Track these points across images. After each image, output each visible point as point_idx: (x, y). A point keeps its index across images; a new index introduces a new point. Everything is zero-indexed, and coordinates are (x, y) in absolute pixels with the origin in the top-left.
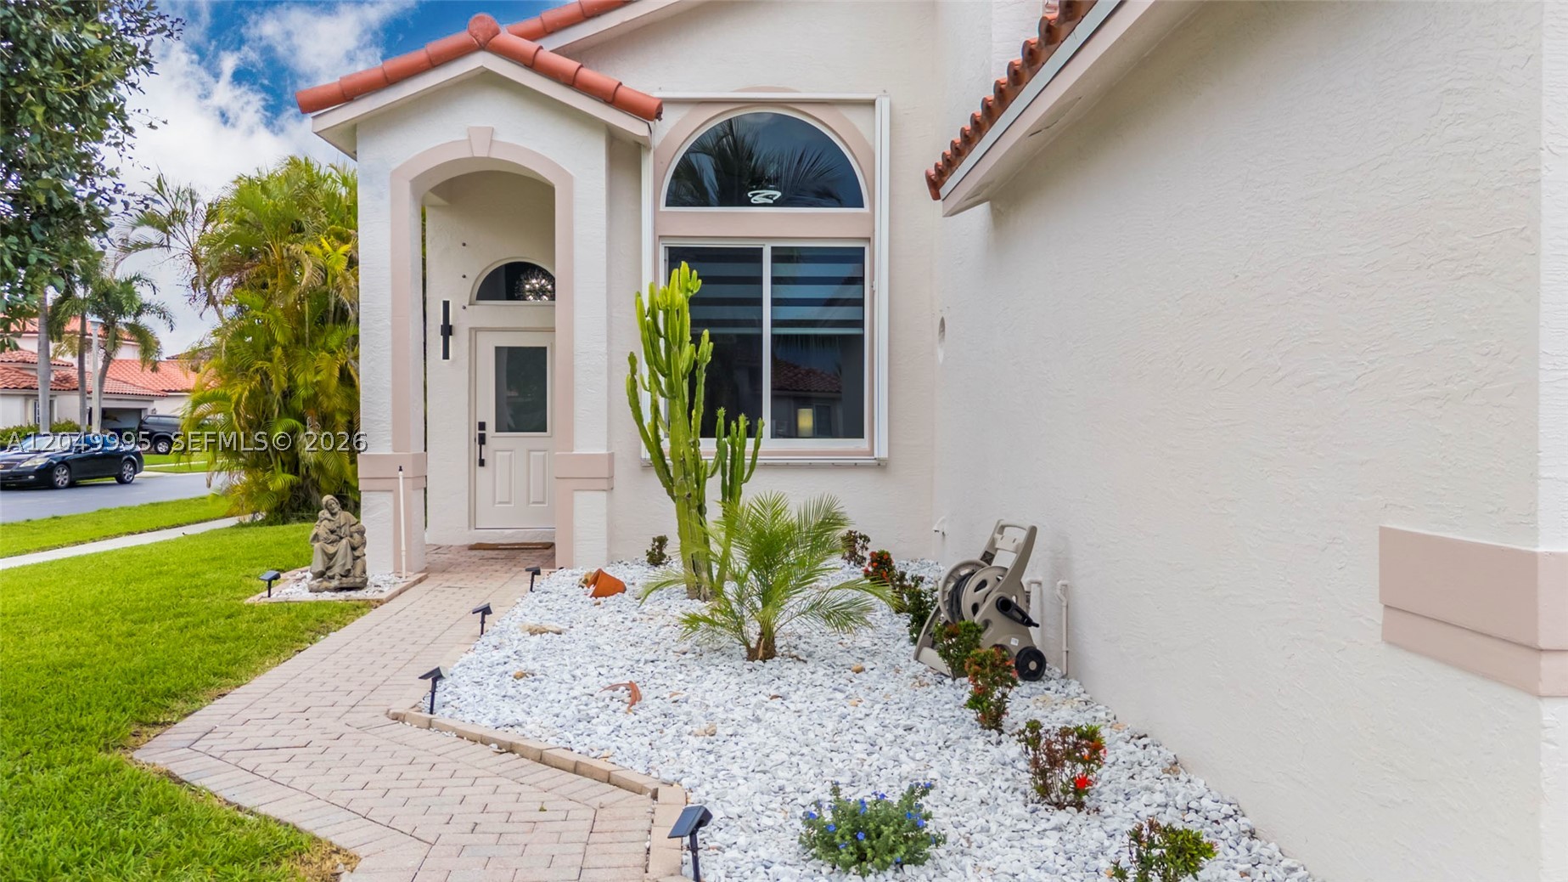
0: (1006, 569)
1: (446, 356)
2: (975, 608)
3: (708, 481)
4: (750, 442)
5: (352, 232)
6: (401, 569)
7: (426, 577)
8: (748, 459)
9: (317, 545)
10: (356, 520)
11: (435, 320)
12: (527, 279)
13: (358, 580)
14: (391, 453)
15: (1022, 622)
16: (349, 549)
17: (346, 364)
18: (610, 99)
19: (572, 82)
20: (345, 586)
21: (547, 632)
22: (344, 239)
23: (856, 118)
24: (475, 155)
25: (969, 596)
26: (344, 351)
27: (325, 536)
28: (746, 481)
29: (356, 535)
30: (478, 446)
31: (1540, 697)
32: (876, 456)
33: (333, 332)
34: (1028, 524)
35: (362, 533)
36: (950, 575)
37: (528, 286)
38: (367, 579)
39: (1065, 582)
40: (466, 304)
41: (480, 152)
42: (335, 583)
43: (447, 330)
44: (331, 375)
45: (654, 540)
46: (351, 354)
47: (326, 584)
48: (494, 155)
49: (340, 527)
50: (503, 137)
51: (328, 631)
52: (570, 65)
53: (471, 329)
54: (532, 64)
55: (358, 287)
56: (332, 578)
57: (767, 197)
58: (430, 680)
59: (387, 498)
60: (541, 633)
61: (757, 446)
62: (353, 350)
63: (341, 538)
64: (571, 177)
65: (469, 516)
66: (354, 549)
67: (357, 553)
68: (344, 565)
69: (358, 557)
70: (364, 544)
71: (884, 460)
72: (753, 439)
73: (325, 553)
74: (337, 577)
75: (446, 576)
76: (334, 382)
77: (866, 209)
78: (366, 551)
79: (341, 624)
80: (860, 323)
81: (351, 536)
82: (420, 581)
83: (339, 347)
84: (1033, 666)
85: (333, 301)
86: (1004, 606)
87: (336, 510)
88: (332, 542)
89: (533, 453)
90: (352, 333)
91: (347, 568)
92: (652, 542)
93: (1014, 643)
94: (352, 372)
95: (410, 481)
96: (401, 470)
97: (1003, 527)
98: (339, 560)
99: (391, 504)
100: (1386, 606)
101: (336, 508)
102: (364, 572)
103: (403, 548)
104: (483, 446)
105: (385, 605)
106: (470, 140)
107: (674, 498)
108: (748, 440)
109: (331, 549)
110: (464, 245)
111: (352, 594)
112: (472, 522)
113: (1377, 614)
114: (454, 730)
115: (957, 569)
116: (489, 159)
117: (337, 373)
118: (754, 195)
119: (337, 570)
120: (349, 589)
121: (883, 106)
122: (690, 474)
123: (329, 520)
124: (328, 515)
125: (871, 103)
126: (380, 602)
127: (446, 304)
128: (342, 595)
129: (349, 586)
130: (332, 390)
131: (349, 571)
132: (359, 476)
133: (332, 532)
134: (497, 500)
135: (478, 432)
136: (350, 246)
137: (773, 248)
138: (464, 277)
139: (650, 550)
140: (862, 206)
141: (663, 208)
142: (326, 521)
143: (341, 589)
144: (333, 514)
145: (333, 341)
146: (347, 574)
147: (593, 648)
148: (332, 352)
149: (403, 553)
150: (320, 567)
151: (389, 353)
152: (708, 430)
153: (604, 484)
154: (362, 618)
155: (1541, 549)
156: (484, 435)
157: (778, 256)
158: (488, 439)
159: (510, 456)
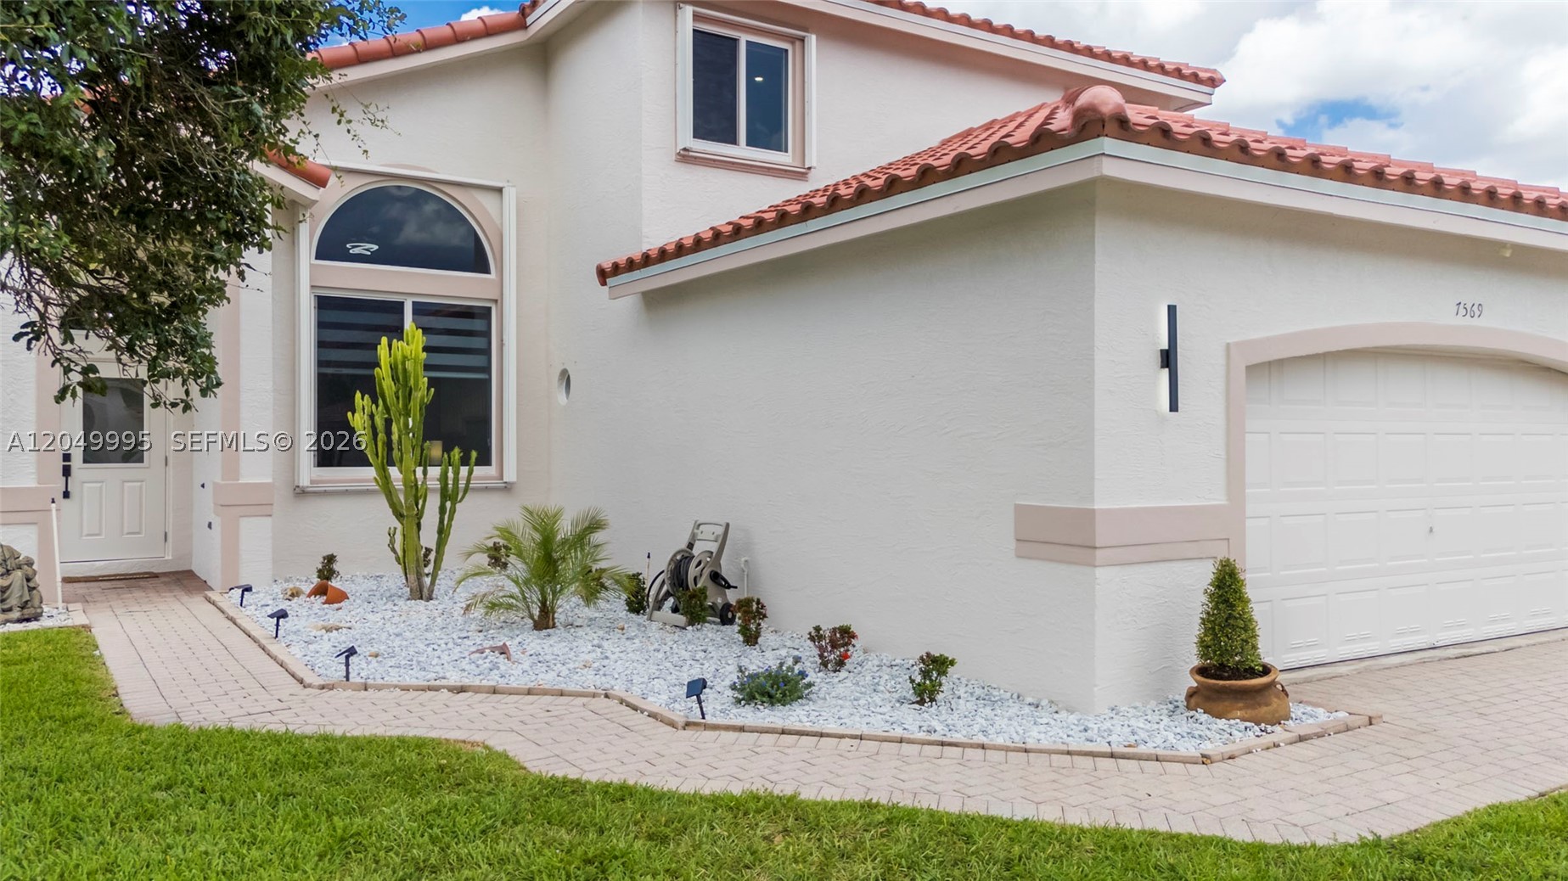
0: (712, 553)
2: (697, 580)
4: (464, 471)
6: (57, 599)
8: (463, 483)
13: (35, 611)
15: (725, 586)
16: (23, 581)
20: (23, 617)
21: (342, 628)
23: (487, 201)
25: (693, 571)
28: (460, 501)
29: (26, 568)
30: (63, 478)
31: (1095, 566)
32: (505, 480)
34: (723, 522)
36: (672, 560)
38: (43, 609)
39: (747, 558)
42: (16, 614)
45: (324, 558)
47: (3, 616)
49: (6, 561)
51: (91, 650)
56: (11, 610)
59: (32, 531)
60: (337, 629)
61: (470, 472)
63: (14, 570)
66: (28, 580)
67: (31, 585)
68: (21, 596)
69: (34, 588)
70: (35, 575)
71: (512, 483)
74: (15, 609)
77: (493, 276)
79: (91, 645)
80: (487, 370)
84: (730, 615)
86: (714, 576)
89: (127, 484)
91: (24, 600)
92: (322, 560)
93: (719, 600)
96: (53, 502)
97: (699, 525)
98: (15, 592)
100: (1018, 540)
102: (40, 603)
104: (68, 478)
105: (95, 630)
107: (403, 517)
108: (462, 468)
111: (30, 625)
113: (1012, 545)
115: (675, 555)
118: (354, 247)
119: (15, 602)
120: (27, 620)
121: (510, 194)
125: (500, 190)
126: (87, 627)
129: (28, 617)
131: (26, 602)
135: (62, 463)
137: (412, 303)
139: (321, 567)
140: (488, 274)
141: (314, 260)
143: (20, 621)
146: (24, 605)
149: (59, 584)
153: (269, 510)
154: (100, 640)
155: (1096, 507)
156: (69, 466)
157: (420, 310)
158: (74, 471)
159: (141, 487)
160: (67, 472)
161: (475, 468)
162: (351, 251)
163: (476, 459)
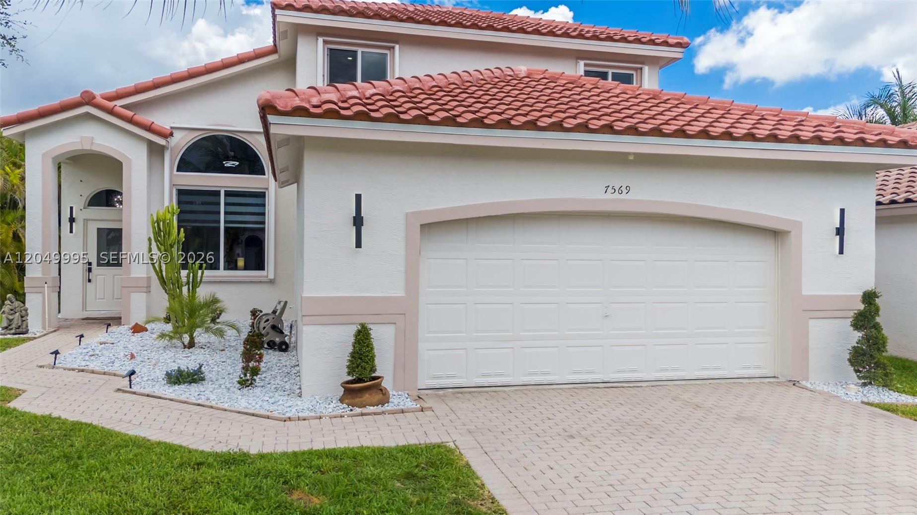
1: (71, 231)
2: (264, 328)
3: (183, 288)
4: (200, 272)
5: (23, 163)
6: (46, 326)
7: (58, 330)
8: (199, 279)
9: (4, 315)
10: (23, 305)
11: (66, 215)
12: (116, 196)
13: (24, 330)
14: (40, 276)
15: (280, 333)
16: (20, 317)
17: (17, 230)
18: (148, 129)
19: (130, 121)
20: (18, 332)
21: (107, 343)
22: (17, 166)
24: (84, 148)
26: (15, 223)
27: (8, 311)
28: (198, 287)
29: (23, 311)
30: (88, 273)
32: (269, 278)
33: (9, 213)
34: (285, 300)
35: (26, 310)
37: (116, 199)
38: (28, 330)
40: (82, 208)
41: (87, 147)
42: (13, 331)
43: (72, 220)
44: (7, 236)
45: (167, 313)
46: (20, 225)
47: (8, 332)
48: (94, 148)
49: (15, 308)
50: (97, 141)
51: (10, 347)
52: (129, 113)
53: (84, 219)
54: (111, 112)
55: (25, 191)
56: (12, 329)
57: (233, 164)
58: (54, 355)
59: (39, 296)
60: (105, 344)
61: (202, 273)
62: (21, 223)
63: (16, 313)
64: (130, 160)
65: (83, 305)
66: (22, 317)
67: (24, 319)
68: (18, 324)
69: (24, 321)
70: (27, 315)
71: (272, 280)
72: (201, 271)
73: (8, 319)
74: (14, 329)
75: (68, 329)
76: (10, 240)
78: (28, 318)
79: (16, 345)
80: (264, 223)
81: (21, 312)
82: (55, 331)
83: (12, 222)
84: (284, 347)
85: (9, 197)
86: (274, 327)
87: (13, 301)
88: (11, 314)
89: (116, 277)
90: (20, 214)
93: (277, 340)
94: (20, 235)
95: (51, 289)
96: (46, 283)
97: (280, 302)
98: (15, 322)
99: (41, 299)
101: (14, 300)
102: (27, 327)
103: (47, 317)
104: (90, 273)
105: (37, 340)
106: (81, 142)
107: (167, 294)
109: (11, 317)
110: (81, 181)
111: (21, 336)
112: (84, 307)
114: (62, 368)
116: (90, 150)
117: (11, 235)
118: (226, 163)
119: (14, 326)
120: (19, 334)
122: (175, 285)
123: (10, 305)
124: (10, 303)
126: (35, 338)
127: (71, 208)
128: (17, 336)
129: (20, 332)
130: (8, 244)
131: (20, 326)
132: (25, 286)
133: (12, 310)
134: (98, 298)
135: (88, 267)
136: (21, 170)
137: (225, 191)
138: (81, 196)
139: (165, 317)
140: (265, 175)
141: (175, 172)
142: (9, 306)
143: (15, 334)
144: (12, 303)
145: (9, 218)
146: (19, 327)
147: (125, 348)
148: (9, 224)
149: (47, 319)
150: (5, 325)
151: (41, 232)
152: (184, 266)
153: (145, 290)
154: (26, 344)
156: (91, 268)
157: (228, 194)
158: (93, 270)
159: (104, 278)
160: (90, 270)
161: (205, 271)
162: (225, 165)
163: (206, 267)
